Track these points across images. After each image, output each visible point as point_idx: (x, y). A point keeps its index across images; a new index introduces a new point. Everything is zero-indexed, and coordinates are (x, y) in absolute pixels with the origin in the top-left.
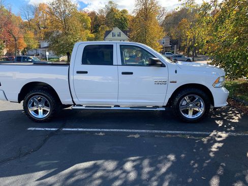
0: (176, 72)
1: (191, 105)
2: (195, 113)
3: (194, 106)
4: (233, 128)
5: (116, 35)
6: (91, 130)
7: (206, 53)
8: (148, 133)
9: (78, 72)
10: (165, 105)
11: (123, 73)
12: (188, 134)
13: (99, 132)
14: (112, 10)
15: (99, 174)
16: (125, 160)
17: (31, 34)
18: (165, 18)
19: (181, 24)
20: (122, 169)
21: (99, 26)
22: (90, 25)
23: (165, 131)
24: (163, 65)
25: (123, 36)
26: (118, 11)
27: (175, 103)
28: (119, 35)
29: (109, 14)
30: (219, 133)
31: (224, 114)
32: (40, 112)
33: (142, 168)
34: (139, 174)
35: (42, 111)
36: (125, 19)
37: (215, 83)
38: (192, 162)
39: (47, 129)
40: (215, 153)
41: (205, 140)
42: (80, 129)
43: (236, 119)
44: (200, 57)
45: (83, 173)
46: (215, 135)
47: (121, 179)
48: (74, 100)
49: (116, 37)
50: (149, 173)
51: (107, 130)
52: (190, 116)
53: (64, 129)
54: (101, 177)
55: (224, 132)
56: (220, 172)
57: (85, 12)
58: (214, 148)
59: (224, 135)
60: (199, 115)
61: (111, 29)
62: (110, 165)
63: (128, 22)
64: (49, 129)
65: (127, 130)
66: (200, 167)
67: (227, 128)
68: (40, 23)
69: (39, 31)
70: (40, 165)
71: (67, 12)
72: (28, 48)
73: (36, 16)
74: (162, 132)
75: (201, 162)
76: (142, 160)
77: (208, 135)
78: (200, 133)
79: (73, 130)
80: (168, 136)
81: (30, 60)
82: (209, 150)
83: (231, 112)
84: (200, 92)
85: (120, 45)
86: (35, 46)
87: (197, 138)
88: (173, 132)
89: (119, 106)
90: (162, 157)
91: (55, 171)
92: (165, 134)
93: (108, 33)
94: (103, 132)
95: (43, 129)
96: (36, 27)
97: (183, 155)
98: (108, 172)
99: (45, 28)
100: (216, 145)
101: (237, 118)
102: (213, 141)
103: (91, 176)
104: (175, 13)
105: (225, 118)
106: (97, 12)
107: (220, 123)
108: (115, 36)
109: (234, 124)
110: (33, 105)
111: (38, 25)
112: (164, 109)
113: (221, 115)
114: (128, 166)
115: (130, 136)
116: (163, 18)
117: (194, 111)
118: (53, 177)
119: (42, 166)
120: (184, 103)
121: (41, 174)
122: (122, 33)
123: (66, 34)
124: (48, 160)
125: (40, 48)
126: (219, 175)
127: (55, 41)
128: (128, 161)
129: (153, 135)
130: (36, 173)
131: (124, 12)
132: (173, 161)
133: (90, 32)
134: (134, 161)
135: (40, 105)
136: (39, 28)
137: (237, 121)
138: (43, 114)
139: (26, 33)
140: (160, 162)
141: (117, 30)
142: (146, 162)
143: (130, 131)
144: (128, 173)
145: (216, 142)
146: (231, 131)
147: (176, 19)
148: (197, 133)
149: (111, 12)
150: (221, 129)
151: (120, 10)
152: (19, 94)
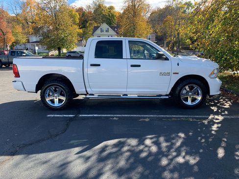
0: (178, 64)
1: (190, 94)
2: (194, 100)
3: (193, 95)
4: (226, 112)
5: (105, 31)
6: (105, 115)
7: (196, 48)
8: (156, 117)
9: (92, 65)
10: (168, 93)
11: (132, 66)
12: (191, 118)
13: (113, 117)
14: (100, 6)
15: (125, 148)
16: (143, 138)
17: (19, 29)
18: (151, 15)
19: (166, 21)
20: (143, 144)
21: (87, 22)
22: (78, 21)
23: (170, 116)
24: (167, 59)
25: (111, 32)
26: (105, 7)
27: (177, 92)
28: (107, 31)
29: (96, 10)
30: (216, 117)
31: (216, 101)
32: (56, 101)
33: (160, 144)
34: (159, 148)
35: (57, 99)
36: (112, 15)
37: (211, 74)
38: (199, 138)
39: (65, 116)
40: (216, 131)
41: (206, 122)
42: (95, 115)
43: (227, 106)
44: (183, 53)
45: (112, 148)
46: (213, 118)
47: (145, 151)
48: (87, 90)
49: (105, 33)
50: (167, 147)
51: (120, 116)
52: (189, 103)
53: (80, 116)
54: (128, 151)
55: (220, 116)
56: (223, 144)
57: (73, 8)
58: (215, 127)
59: (220, 118)
60: (197, 102)
61: (99, 25)
62: (133, 142)
63: (115, 18)
64: (67, 116)
65: (137, 116)
66: (207, 141)
67: (221, 112)
68: (28, 18)
69: (27, 25)
70: (73, 143)
71: (58, 7)
72: (17, 42)
73: (24, 11)
74: (168, 116)
75: (206, 138)
76: (158, 137)
77: (207, 118)
78: (200, 116)
79: (89, 116)
80: (173, 119)
81: (25, 55)
82: (210, 129)
83: (222, 100)
84: (199, 82)
85: (129, 41)
86: (24, 41)
87: (199, 121)
88: (177, 116)
89: (127, 95)
90: (174, 135)
91: (88, 147)
92: (171, 118)
93: (96, 28)
94: (116, 117)
95: (61, 116)
96: (24, 21)
97: (191, 134)
98: (133, 147)
99: (32, 23)
100: (216, 126)
101: (228, 104)
102: (212, 123)
103: (120, 150)
104: (160, 10)
105: (219, 105)
106: (85, 7)
107: (215, 109)
108: (103, 31)
109: (226, 109)
110: (49, 95)
111: (26, 20)
112: (167, 97)
113: (214, 102)
114: (148, 142)
115: (141, 120)
116: (149, 15)
117: (193, 99)
118: (88, 151)
119: (75, 144)
120: (184, 92)
121: (77, 149)
122: (110, 29)
123: (57, 29)
124: (78, 139)
125: (29, 42)
126: (223, 147)
127: (46, 36)
128: (146, 138)
129: (160, 119)
130: (73, 149)
131: (111, 8)
132: (183, 138)
133: (78, 27)
134: (151, 138)
135: (56, 95)
136: (27, 23)
137: (229, 107)
138: (59, 103)
139: (14, 27)
140: (173, 139)
141: (105, 26)
142: (162, 139)
143: (140, 116)
144: (150, 147)
145: (215, 123)
146: (225, 115)
147: (161, 16)
148: (198, 116)
149: (99, 8)
150: (217, 113)
151: (108, 6)
152: (37, 85)
